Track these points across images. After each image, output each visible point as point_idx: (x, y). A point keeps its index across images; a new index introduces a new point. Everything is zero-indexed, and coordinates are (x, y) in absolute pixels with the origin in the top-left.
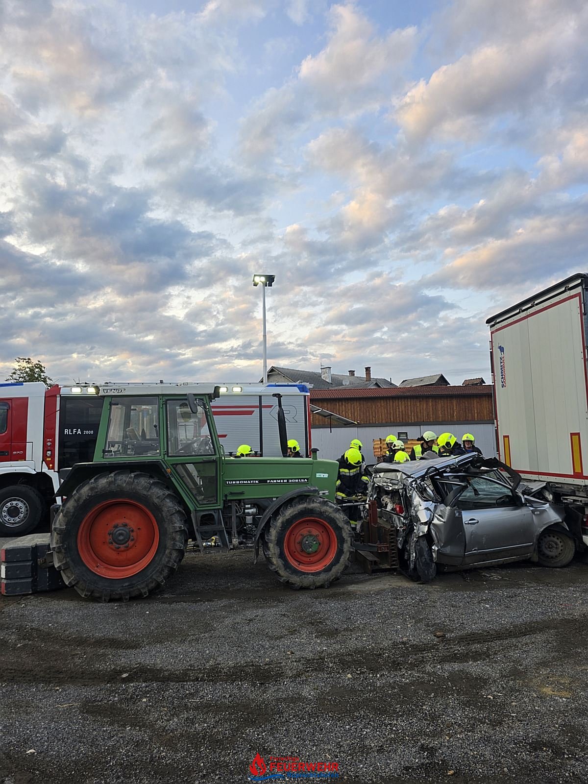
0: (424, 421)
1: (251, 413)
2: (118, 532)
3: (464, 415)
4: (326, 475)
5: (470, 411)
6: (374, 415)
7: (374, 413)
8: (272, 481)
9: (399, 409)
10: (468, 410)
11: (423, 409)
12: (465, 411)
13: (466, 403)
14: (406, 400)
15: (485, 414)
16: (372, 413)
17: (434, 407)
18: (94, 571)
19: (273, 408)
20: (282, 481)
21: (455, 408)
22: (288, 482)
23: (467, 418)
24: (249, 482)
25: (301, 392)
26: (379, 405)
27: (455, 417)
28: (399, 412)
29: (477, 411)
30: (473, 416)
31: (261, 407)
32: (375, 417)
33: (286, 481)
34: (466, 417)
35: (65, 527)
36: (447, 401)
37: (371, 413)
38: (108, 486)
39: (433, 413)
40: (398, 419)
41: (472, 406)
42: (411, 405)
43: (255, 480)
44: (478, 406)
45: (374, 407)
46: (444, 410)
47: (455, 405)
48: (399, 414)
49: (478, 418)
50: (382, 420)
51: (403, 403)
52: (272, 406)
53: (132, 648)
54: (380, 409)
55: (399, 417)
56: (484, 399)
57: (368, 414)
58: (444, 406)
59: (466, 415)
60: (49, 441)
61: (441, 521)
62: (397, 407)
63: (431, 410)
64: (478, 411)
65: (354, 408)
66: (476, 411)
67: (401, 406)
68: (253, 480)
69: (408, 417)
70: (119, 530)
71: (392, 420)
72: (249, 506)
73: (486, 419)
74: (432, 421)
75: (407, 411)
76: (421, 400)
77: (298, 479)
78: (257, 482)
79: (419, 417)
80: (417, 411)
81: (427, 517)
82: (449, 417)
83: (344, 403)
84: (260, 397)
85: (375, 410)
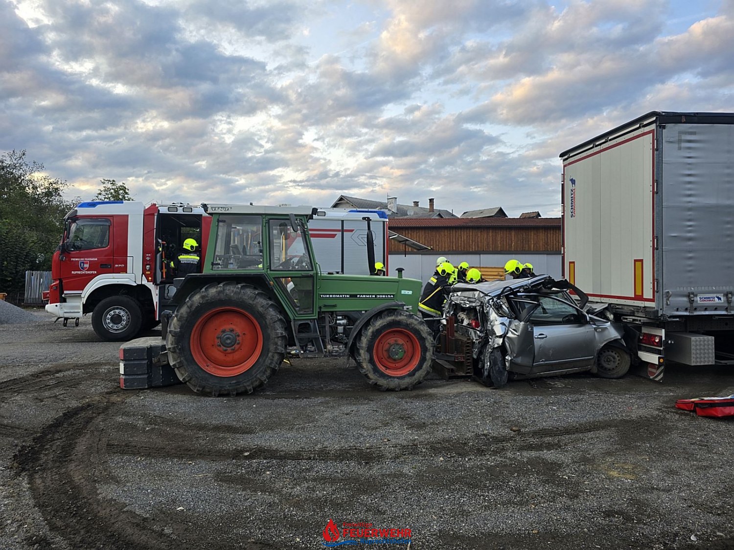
0: (483, 250)
1: (333, 236)
2: (226, 336)
3: (522, 245)
4: (410, 293)
5: (527, 242)
6: (438, 244)
7: (437, 242)
8: (361, 296)
9: (461, 238)
10: (525, 241)
11: (483, 239)
12: (523, 242)
13: (524, 234)
14: (468, 230)
15: (541, 245)
16: (436, 241)
17: (494, 237)
18: (205, 370)
19: (354, 232)
20: (370, 296)
21: (513, 239)
22: (376, 297)
24: (341, 296)
25: (380, 218)
26: (443, 234)
27: (513, 247)
28: (461, 241)
29: (534, 242)
30: (529, 247)
31: (343, 231)
32: (439, 246)
33: (374, 296)
34: (523, 248)
35: (179, 330)
36: (506, 231)
37: (435, 243)
38: (217, 295)
39: (493, 243)
40: (460, 247)
41: (529, 237)
42: (472, 236)
43: (347, 295)
44: (535, 237)
45: (438, 235)
46: (503, 241)
47: (513, 236)
48: (461, 243)
49: (534, 249)
50: (445, 248)
51: (465, 233)
52: (353, 230)
53: (247, 433)
54: (443, 239)
55: (461, 246)
56: (541, 231)
57: (432, 242)
58: (503, 237)
59: (523, 246)
60: (148, 256)
61: (515, 335)
62: (460, 237)
63: (491, 240)
65: (419, 237)
66: (532, 243)
67: (464, 235)
68: (345, 295)
69: (470, 246)
70: (227, 335)
71: (454, 248)
72: (341, 317)
73: (541, 250)
74: (491, 250)
75: (468, 240)
76: (482, 230)
77: (385, 295)
78: (348, 296)
79: (480, 246)
80: (478, 241)
81: (502, 330)
82: (508, 247)
83: (410, 232)
84: (343, 221)
85: (439, 239)
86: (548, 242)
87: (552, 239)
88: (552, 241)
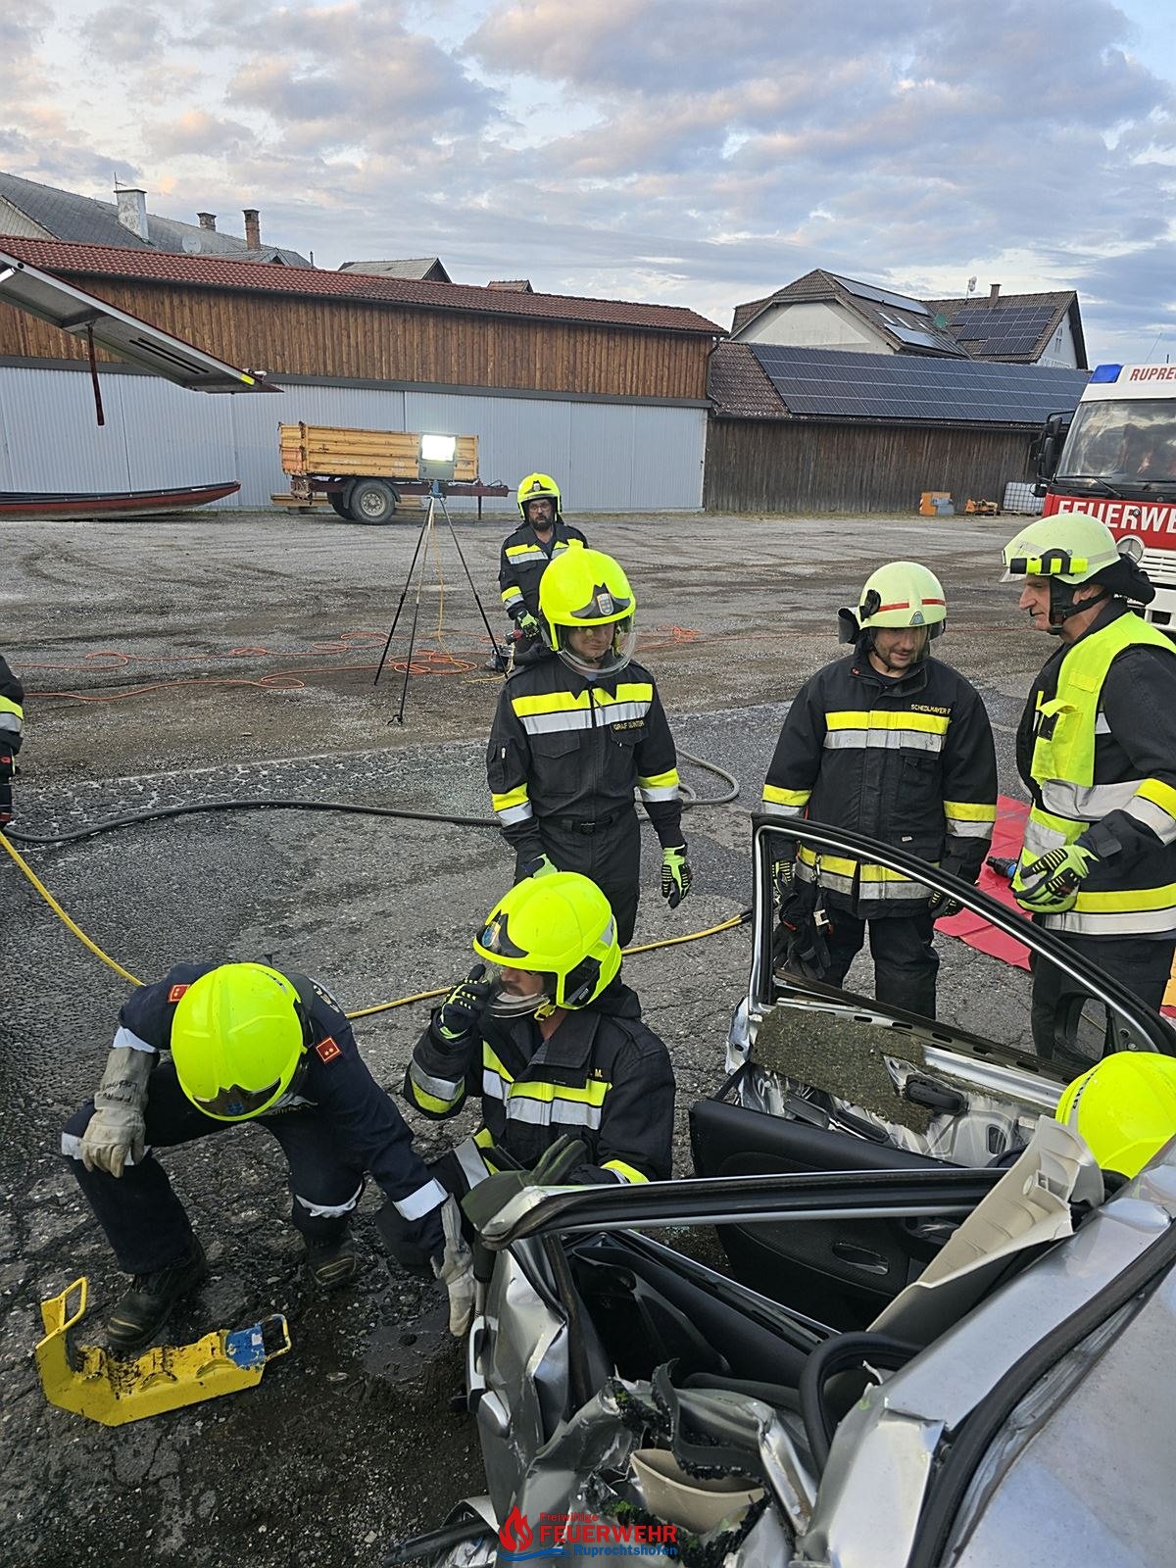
0: (413, 381)
3: (512, 372)
5: (525, 364)
9: (349, 337)
10: (521, 360)
11: (412, 344)
12: (515, 361)
13: (518, 338)
14: (368, 314)
15: (559, 373)
17: (440, 342)
21: (490, 352)
23: (517, 382)
26: (292, 317)
27: (490, 378)
28: (349, 346)
29: (542, 365)
30: (531, 378)
34: (514, 379)
36: (473, 327)
37: (269, 343)
39: (437, 359)
40: (345, 366)
41: (531, 350)
42: (380, 330)
44: (545, 349)
45: (277, 321)
46: (465, 354)
47: (490, 343)
48: (349, 354)
49: (541, 385)
50: (302, 365)
51: (360, 320)
54: (295, 333)
55: (348, 362)
56: (560, 333)
58: (464, 343)
59: (515, 373)
62: (345, 333)
63: (432, 349)
64: (544, 366)
65: (218, 320)
66: (538, 366)
67: (357, 328)
69: (374, 365)
71: (330, 368)
73: (559, 388)
74: (433, 381)
75: (369, 346)
76: (408, 317)
79: (401, 365)
80: (396, 351)
82: (476, 374)
85: (282, 335)
86: (575, 368)
87: (585, 360)
88: (585, 366)
